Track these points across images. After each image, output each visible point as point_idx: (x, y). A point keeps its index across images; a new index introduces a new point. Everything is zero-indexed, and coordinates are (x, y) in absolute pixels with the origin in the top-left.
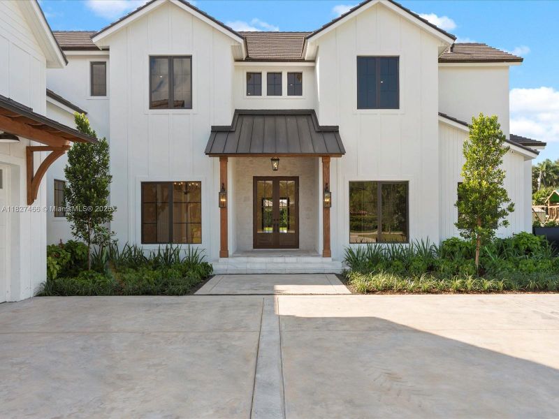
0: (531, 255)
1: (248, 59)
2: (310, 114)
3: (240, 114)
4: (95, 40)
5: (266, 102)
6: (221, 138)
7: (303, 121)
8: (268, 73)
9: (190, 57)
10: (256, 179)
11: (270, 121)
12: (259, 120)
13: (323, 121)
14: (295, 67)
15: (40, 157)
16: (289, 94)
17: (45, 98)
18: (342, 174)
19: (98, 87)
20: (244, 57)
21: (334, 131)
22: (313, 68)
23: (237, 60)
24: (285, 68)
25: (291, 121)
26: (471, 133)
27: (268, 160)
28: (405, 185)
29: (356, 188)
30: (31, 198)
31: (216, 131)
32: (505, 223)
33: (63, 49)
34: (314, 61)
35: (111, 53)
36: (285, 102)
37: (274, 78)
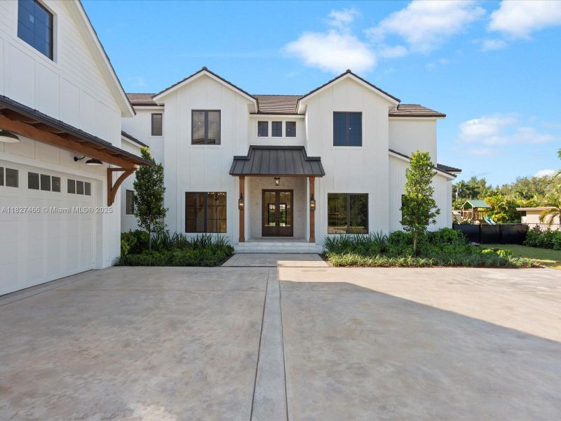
0: (451, 243)
1: (259, 113)
2: (301, 149)
3: (253, 149)
4: (155, 99)
5: (270, 141)
6: (240, 164)
7: (296, 154)
8: (273, 122)
9: (220, 111)
10: (264, 191)
11: (273, 154)
12: (266, 153)
13: (310, 154)
14: (291, 118)
15: (116, 175)
16: (287, 136)
17: (120, 136)
18: (323, 189)
19: (157, 129)
20: (256, 112)
21: (318, 160)
22: (304, 119)
23: (251, 113)
24: (284, 119)
25: (288, 154)
26: (411, 163)
27: (272, 178)
28: (366, 196)
29: (332, 198)
30: (110, 201)
31: (237, 159)
32: (434, 222)
33: (133, 105)
34: (304, 114)
35: (166, 108)
36: (284, 141)
37: (277, 126)
